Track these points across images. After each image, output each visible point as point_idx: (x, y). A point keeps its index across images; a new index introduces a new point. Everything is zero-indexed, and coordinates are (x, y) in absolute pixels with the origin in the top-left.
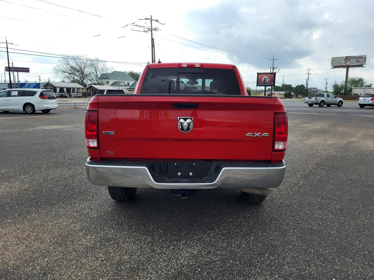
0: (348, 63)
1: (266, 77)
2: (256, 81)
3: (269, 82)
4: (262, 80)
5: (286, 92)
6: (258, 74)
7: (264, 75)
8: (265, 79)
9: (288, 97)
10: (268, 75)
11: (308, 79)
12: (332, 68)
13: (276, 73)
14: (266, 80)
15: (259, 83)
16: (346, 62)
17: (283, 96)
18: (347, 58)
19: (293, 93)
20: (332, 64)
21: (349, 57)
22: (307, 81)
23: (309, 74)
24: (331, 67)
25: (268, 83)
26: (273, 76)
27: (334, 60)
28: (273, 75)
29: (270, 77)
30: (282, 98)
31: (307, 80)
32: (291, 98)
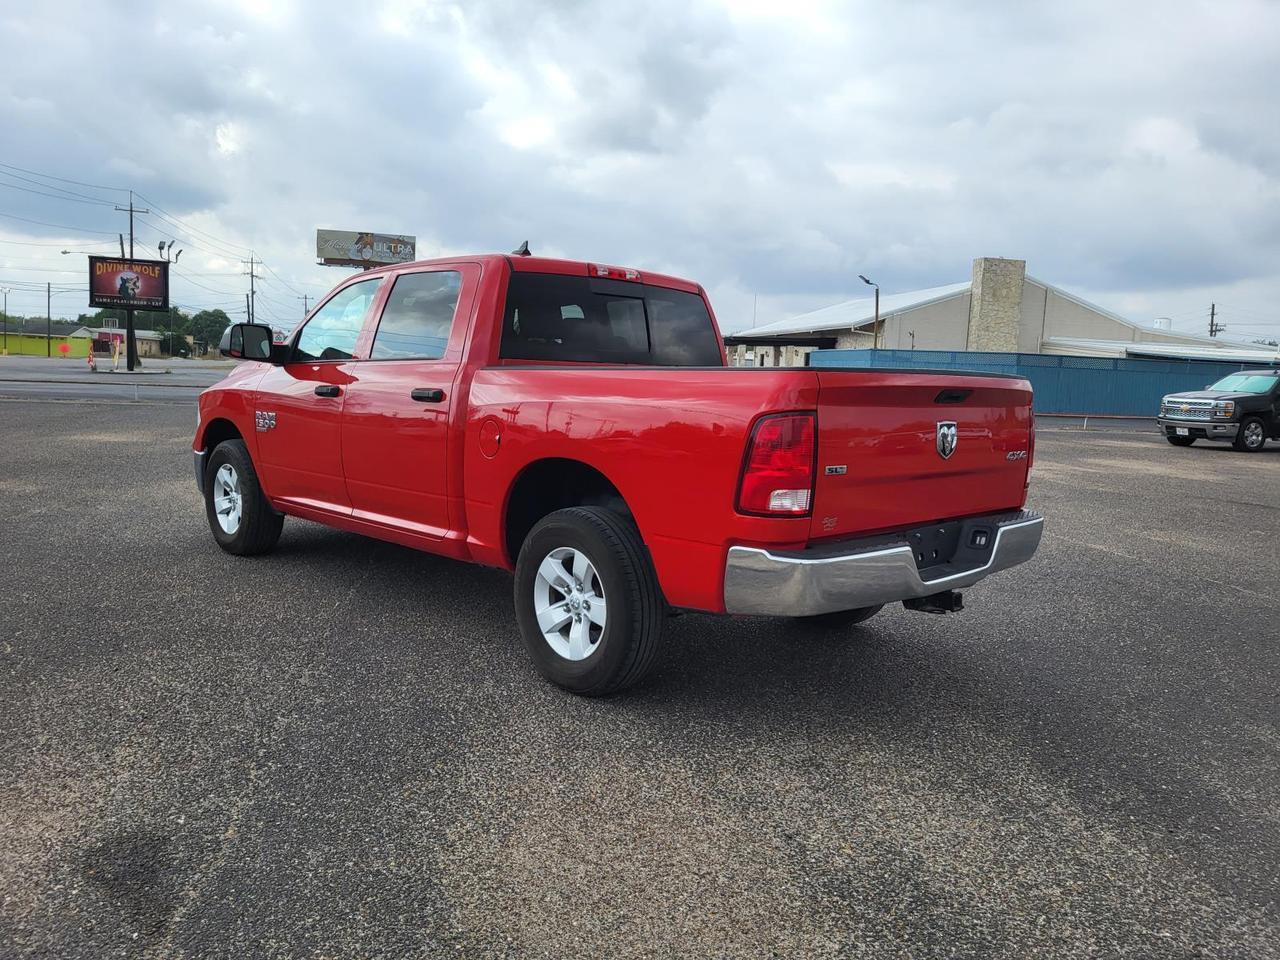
0: (367, 255)
1: (128, 274)
2: (88, 287)
3: (142, 294)
4: (112, 283)
5: (164, 335)
6: (94, 261)
7: (120, 267)
8: (124, 281)
9: (176, 354)
10: (137, 268)
11: (253, 293)
12: (321, 264)
13: (169, 262)
14: (130, 285)
15: (99, 297)
16: (360, 251)
17: (155, 348)
18: (365, 239)
19: (190, 339)
20: (320, 252)
21: (367, 234)
22: (250, 299)
23: (252, 276)
24: (319, 260)
25: (140, 299)
26: (157, 272)
27: (325, 239)
28: (157, 268)
29: (147, 278)
30: (154, 357)
31: (250, 295)
32: (185, 356)
